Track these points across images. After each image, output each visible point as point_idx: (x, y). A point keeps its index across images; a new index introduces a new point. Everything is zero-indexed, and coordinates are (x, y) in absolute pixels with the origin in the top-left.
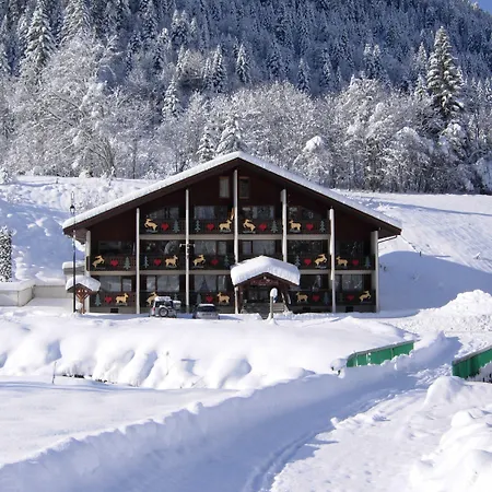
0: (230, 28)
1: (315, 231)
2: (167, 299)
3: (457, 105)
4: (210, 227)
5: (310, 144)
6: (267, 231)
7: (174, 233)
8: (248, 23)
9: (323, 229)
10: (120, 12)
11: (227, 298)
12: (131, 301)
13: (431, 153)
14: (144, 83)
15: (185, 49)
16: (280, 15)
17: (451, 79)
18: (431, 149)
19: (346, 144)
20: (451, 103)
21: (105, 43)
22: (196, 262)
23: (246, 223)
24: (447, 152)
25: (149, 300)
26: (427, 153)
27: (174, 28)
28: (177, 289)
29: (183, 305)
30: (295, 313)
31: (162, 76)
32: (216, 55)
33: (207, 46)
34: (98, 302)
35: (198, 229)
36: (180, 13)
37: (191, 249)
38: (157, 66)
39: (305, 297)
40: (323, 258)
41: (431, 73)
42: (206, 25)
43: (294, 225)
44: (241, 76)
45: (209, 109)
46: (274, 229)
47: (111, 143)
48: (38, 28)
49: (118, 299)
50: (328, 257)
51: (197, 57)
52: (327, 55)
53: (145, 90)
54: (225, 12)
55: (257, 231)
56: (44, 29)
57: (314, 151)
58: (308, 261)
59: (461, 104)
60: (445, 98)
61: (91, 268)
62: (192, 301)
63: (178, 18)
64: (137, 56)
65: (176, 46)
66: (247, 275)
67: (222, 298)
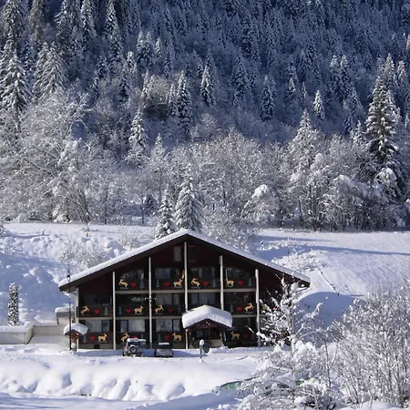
0: (196, 43)
1: (245, 286)
2: (136, 340)
3: (393, 148)
4: (167, 284)
5: (258, 192)
6: (209, 286)
7: (140, 289)
8: (213, 37)
9: (250, 285)
10: (86, 33)
11: (180, 337)
12: (109, 340)
13: (364, 196)
14: (112, 113)
15: (151, 75)
16: (246, 27)
17: (386, 125)
18: (365, 193)
19: (290, 190)
20: (387, 147)
21: (78, 100)
22: (156, 310)
23: (193, 281)
24: (379, 195)
25: (123, 339)
26: (361, 196)
27: (139, 49)
28: (143, 330)
29: (148, 342)
30: (230, 348)
31: (128, 105)
32: (180, 81)
33: (172, 67)
34: (85, 341)
35: (158, 286)
36: (145, 34)
37: (153, 302)
38: (124, 94)
39: (238, 335)
40: (251, 306)
41: (369, 119)
42: (171, 41)
43: (228, 282)
44: (206, 97)
45: (170, 161)
46: (214, 285)
47: (86, 193)
48: (13, 74)
49: (100, 338)
50: (255, 304)
51: (162, 82)
52: (294, 68)
53: (112, 120)
54: (191, 25)
55: (202, 287)
56: (18, 75)
57: (261, 198)
58: (239, 309)
59: (396, 148)
60: (381, 142)
61: (80, 315)
62: (155, 339)
63: (143, 39)
64: (103, 83)
65: (141, 69)
66: (194, 320)
67: (176, 337)
